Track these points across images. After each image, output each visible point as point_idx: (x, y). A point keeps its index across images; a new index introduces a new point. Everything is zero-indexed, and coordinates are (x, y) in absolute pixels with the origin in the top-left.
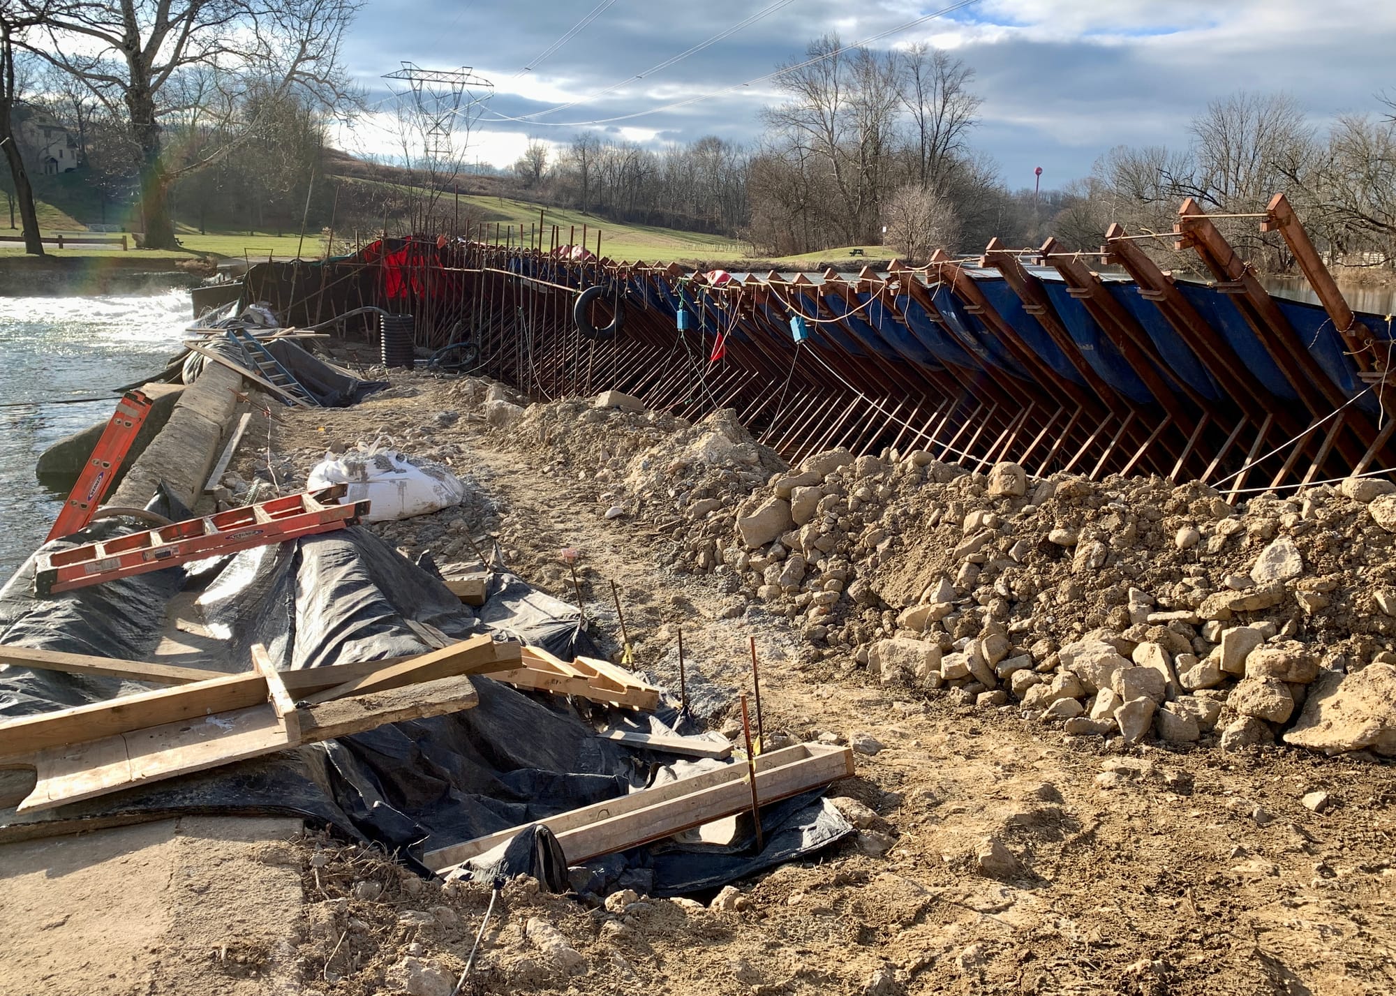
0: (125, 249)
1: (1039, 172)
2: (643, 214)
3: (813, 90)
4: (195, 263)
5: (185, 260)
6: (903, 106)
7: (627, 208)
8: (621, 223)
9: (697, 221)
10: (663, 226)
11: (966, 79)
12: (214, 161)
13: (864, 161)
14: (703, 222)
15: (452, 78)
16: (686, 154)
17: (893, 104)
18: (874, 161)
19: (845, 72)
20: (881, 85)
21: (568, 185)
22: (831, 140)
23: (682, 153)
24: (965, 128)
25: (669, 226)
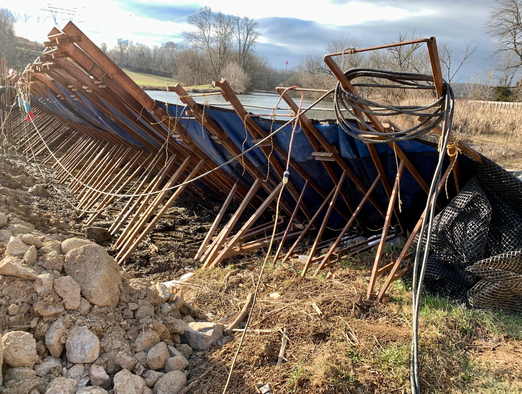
1: (287, 63)
2: (144, 69)
3: (201, 26)
6: (233, 35)
7: (138, 67)
8: (135, 72)
9: (164, 73)
10: (151, 74)
13: (220, 54)
14: (166, 73)
16: (161, 48)
17: (230, 33)
18: (224, 54)
19: (212, 21)
20: (226, 26)
21: (115, 57)
22: (208, 45)
23: (159, 47)
24: (255, 44)
25: (154, 74)
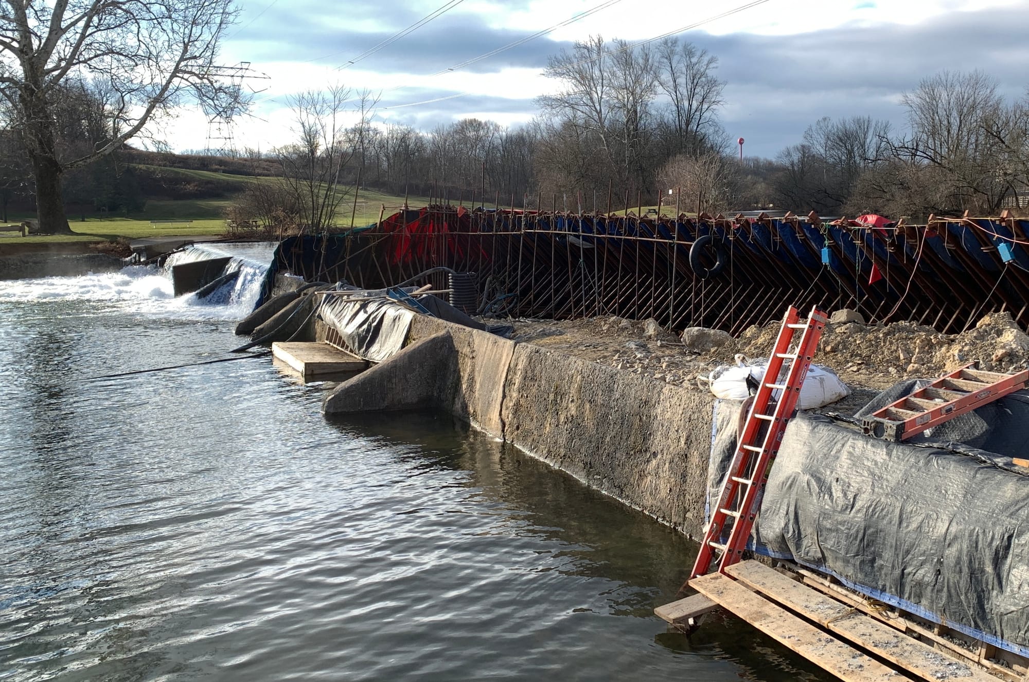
0: (24, 235)
4: (107, 245)
5: (98, 243)
11: (711, 66)
12: (107, 152)
13: (628, 136)
15: (232, 72)
17: (650, 88)
18: (636, 135)
22: (600, 119)
23: (445, 133)
24: (714, 107)
